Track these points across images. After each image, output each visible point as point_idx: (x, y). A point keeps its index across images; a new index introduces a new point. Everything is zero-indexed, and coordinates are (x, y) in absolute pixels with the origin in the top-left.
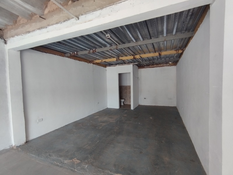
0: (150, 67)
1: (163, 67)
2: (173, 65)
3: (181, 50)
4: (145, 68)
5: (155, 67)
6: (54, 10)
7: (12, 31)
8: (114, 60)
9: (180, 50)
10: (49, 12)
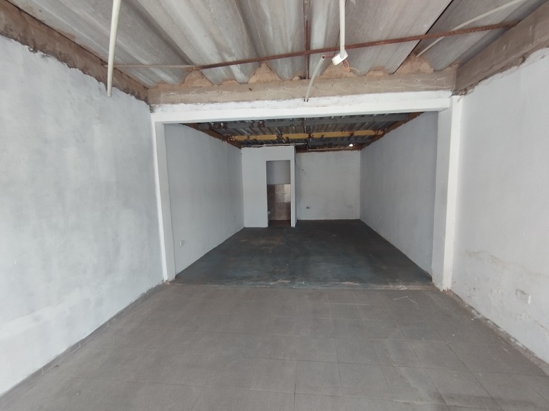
0: (317, 151)
1: (339, 152)
2: (355, 149)
3: (382, 130)
4: (309, 151)
5: (326, 151)
6: (267, 80)
7: (171, 93)
8: (274, 137)
9: (380, 131)
10: (258, 82)
